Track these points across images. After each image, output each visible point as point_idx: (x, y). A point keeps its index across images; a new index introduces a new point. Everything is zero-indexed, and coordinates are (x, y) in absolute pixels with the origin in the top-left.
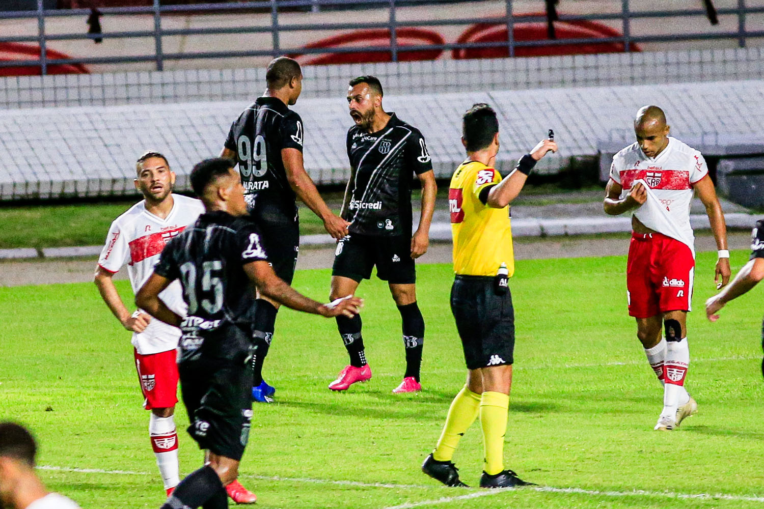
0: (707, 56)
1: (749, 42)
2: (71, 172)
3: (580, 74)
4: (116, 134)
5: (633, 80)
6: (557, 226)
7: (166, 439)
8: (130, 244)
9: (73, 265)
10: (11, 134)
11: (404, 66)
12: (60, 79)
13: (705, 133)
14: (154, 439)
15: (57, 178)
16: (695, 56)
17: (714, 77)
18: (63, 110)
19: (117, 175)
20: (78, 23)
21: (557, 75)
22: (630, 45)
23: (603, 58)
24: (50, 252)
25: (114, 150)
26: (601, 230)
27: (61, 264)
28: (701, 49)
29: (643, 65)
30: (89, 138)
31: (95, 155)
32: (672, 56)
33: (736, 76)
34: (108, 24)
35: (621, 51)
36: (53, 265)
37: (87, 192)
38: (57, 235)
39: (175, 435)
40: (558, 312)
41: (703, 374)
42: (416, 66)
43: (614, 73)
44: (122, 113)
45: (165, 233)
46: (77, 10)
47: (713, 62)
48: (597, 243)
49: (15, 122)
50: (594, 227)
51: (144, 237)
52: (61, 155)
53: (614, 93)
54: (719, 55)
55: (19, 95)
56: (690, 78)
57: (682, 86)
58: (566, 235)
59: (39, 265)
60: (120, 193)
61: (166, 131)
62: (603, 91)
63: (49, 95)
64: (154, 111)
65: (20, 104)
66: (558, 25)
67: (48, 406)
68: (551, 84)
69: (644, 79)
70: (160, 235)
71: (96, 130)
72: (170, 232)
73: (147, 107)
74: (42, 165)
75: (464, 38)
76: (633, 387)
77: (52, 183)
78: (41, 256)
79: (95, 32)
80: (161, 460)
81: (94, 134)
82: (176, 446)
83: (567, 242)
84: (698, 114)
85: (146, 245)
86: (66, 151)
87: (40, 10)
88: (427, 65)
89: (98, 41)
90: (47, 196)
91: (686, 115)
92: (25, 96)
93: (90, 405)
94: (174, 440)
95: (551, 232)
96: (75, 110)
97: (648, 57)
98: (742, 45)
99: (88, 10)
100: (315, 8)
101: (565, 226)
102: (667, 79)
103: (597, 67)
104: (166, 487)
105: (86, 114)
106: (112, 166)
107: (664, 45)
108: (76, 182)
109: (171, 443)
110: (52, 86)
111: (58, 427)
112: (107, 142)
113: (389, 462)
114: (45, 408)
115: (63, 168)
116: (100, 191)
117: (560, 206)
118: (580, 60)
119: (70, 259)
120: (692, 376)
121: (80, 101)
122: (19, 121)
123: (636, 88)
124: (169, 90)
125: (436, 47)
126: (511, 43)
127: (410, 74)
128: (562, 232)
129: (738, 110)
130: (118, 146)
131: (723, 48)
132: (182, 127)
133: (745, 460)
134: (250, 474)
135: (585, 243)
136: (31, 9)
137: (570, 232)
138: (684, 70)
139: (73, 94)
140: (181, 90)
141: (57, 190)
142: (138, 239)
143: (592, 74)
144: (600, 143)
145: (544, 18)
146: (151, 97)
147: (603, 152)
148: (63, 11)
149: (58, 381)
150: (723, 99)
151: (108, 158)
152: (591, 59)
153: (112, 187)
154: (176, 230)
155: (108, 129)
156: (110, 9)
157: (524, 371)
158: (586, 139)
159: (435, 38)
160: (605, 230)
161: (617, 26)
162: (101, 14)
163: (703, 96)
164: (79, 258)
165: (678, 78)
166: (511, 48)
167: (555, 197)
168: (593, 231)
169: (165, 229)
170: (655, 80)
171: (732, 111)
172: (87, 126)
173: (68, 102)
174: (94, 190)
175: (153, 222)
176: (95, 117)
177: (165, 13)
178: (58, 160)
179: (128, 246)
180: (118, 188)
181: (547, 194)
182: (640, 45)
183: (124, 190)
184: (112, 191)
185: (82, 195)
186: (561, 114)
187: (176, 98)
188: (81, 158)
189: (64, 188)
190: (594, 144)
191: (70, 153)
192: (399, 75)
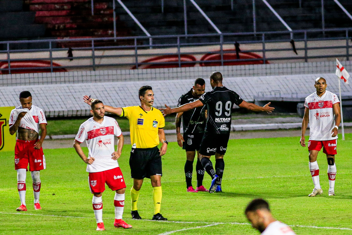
0: (293, 65)
1: (309, 60)
2: (62, 108)
3: (247, 72)
4: (78, 93)
5: (266, 74)
6: (239, 128)
7: (98, 205)
8: (88, 132)
9: (62, 142)
10: (40, 94)
11: (183, 69)
12: (58, 74)
13: (293, 93)
14: (94, 205)
15: (57, 110)
16: (289, 65)
17: (296, 73)
18: (59, 85)
19: (78, 109)
20: (64, 53)
21: (239, 72)
22: (265, 61)
23: (256, 66)
24: (54, 137)
25: (77, 100)
26: (255, 129)
27: (58, 141)
28: (291, 63)
29: (270, 68)
30: (69, 96)
31: (71, 101)
32: (281, 65)
33: (304, 72)
34: (76, 53)
35: (262, 63)
36: (55, 141)
37: (68, 115)
38: (56, 131)
39: (102, 204)
40: (240, 159)
41: (292, 181)
42: (188, 69)
43: (260, 71)
44: (81, 86)
45: (101, 129)
46: (64, 48)
47: (295, 67)
48: (254, 134)
49: (41, 89)
50: (253, 127)
51: (93, 130)
52: (58, 102)
53: (260, 79)
54: (298, 65)
55: (43, 80)
56: (287, 73)
57: (284, 76)
58: (242, 131)
59: (50, 141)
60: (80, 115)
61: (96, 92)
62: (255, 78)
63: (54, 80)
64: (92, 85)
65: (43, 83)
66: (241, 54)
67: (53, 193)
68: (237, 75)
69: (271, 74)
70: (99, 129)
71: (71, 92)
72: (102, 128)
73: (90, 84)
74: (51, 105)
75: (203, 59)
76: (267, 186)
77: (55, 112)
78: (51, 138)
79: (70, 57)
80: (96, 213)
81: (71, 94)
82: (101, 208)
83: (243, 133)
84: (290, 86)
85: (94, 133)
86: (60, 100)
87: (50, 48)
88: (191, 69)
89: (71, 60)
90: (53, 116)
91: (286, 87)
92: (45, 80)
93: (69, 193)
94: (101, 205)
95: (237, 129)
96: (63, 85)
97: (272, 66)
98: (306, 61)
99: (68, 48)
100: (151, 48)
101: (242, 127)
102: (279, 74)
103: (253, 69)
104: (97, 223)
105: (67, 87)
106: (77, 105)
107: (278, 61)
108: (63, 111)
109: (100, 207)
110: (55, 76)
111: (57, 201)
112: (75, 97)
113: (178, 214)
114: (52, 194)
115: (59, 106)
116: (72, 115)
117: (240, 120)
118: (247, 66)
119: (61, 139)
120: (288, 182)
121: (65, 82)
122: (43, 89)
123: (268, 77)
124: (98, 78)
125: (194, 62)
126: (222, 61)
127: (185, 72)
128: (241, 129)
129: (304, 85)
130: (79, 98)
131: (299, 62)
132: (102, 91)
133: (307, 212)
134: (127, 218)
135: (249, 134)
136: (47, 48)
137: (244, 129)
138: (285, 70)
139: (62, 79)
140: (102, 78)
141: (56, 114)
142: (91, 131)
143: (251, 72)
144: (254, 97)
145: (235, 51)
146: (91, 80)
147: (256, 100)
148: (60, 49)
149: (57, 184)
150: (299, 81)
151: (75, 102)
152: (251, 66)
153: (77, 113)
154: (105, 128)
155: (75, 92)
156: (76, 48)
157: (227, 180)
158: (250, 96)
159: (194, 59)
160: (257, 129)
161: (261, 54)
162: (73, 50)
163: (292, 80)
164: (65, 139)
165: (283, 73)
166: (222, 62)
167: (238, 117)
168: (253, 129)
169: (101, 127)
170: (275, 74)
171: (303, 86)
172: (68, 91)
173: (61, 82)
174: (70, 114)
175: (97, 125)
176: (71, 88)
177: (96, 50)
178: (57, 103)
179: (87, 133)
180: (79, 113)
181: (235, 115)
182: (269, 61)
183: (81, 114)
184: (77, 115)
185: (66, 116)
186: (240, 86)
187: (100, 81)
188: (66, 103)
189: (59, 114)
190: (252, 97)
191: (61, 101)
192: (181, 72)
